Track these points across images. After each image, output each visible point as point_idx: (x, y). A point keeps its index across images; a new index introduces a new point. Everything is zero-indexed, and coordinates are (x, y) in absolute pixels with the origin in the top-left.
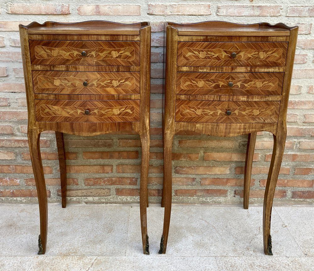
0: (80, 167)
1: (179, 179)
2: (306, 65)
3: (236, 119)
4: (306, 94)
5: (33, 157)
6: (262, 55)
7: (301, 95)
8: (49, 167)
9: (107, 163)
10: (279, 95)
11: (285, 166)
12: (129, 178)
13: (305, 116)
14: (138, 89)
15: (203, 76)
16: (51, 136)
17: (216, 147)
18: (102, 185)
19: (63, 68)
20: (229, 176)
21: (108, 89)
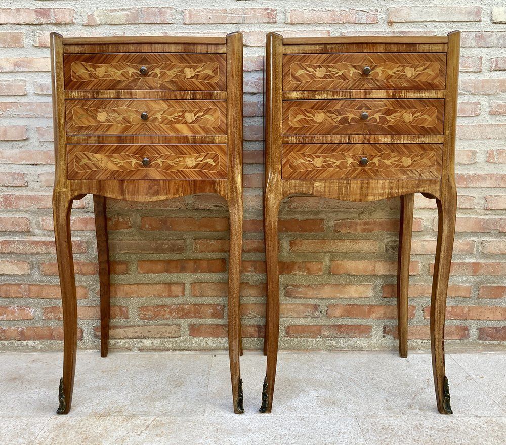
0: (132, 287)
1: (292, 307)
2: (479, 118)
3: (376, 173)
4: (484, 164)
5: (59, 239)
6: (410, 72)
7: (477, 165)
8: (83, 286)
9: (175, 280)
10: (439, 133)
11: (463, 282)
12: (211, 304)
13: (485, 198)
14: (224, 127)
15: (323, 105)
16: (88, 234)
17: (349, 252)
18: (167, 319)
19: (111, 94)
20: (373, 301)
21: (179, 126)
